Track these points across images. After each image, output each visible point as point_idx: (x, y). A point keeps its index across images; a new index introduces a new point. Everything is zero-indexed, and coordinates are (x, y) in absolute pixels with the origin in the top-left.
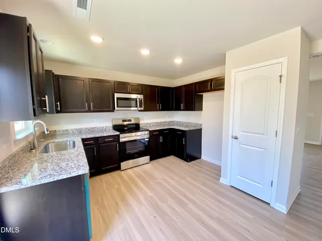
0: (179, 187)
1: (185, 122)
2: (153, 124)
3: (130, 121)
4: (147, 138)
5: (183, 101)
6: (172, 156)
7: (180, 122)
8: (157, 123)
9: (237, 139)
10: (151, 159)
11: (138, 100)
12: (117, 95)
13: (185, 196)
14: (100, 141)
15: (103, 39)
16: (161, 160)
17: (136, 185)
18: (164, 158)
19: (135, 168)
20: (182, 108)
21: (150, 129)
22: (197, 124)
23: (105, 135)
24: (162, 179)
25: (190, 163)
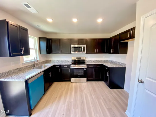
0: (91, 103)
1: (115, 62)
2: (94, 61)
3: (80, 58)
4: (85, 68)
5: (113, 47)
6: (103, 82)
7: (113, 61)
8: (96, 60)
9: (142, 83)
10: (87, 80)
11: (82, 48)
12: (72, 46)
13: (89, 111)
14: (62, 67)
15: (53, 20)
16: (94, 83)
17: (71, 92)
18: (96, 82)
19: (77, 83)
20: (111, 52)
21: (87, 64)
22: (123, 64)
23: (64, 64)
24: (85, 94)
25: (112, 90)
